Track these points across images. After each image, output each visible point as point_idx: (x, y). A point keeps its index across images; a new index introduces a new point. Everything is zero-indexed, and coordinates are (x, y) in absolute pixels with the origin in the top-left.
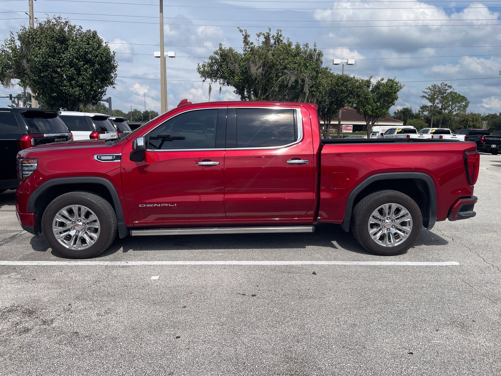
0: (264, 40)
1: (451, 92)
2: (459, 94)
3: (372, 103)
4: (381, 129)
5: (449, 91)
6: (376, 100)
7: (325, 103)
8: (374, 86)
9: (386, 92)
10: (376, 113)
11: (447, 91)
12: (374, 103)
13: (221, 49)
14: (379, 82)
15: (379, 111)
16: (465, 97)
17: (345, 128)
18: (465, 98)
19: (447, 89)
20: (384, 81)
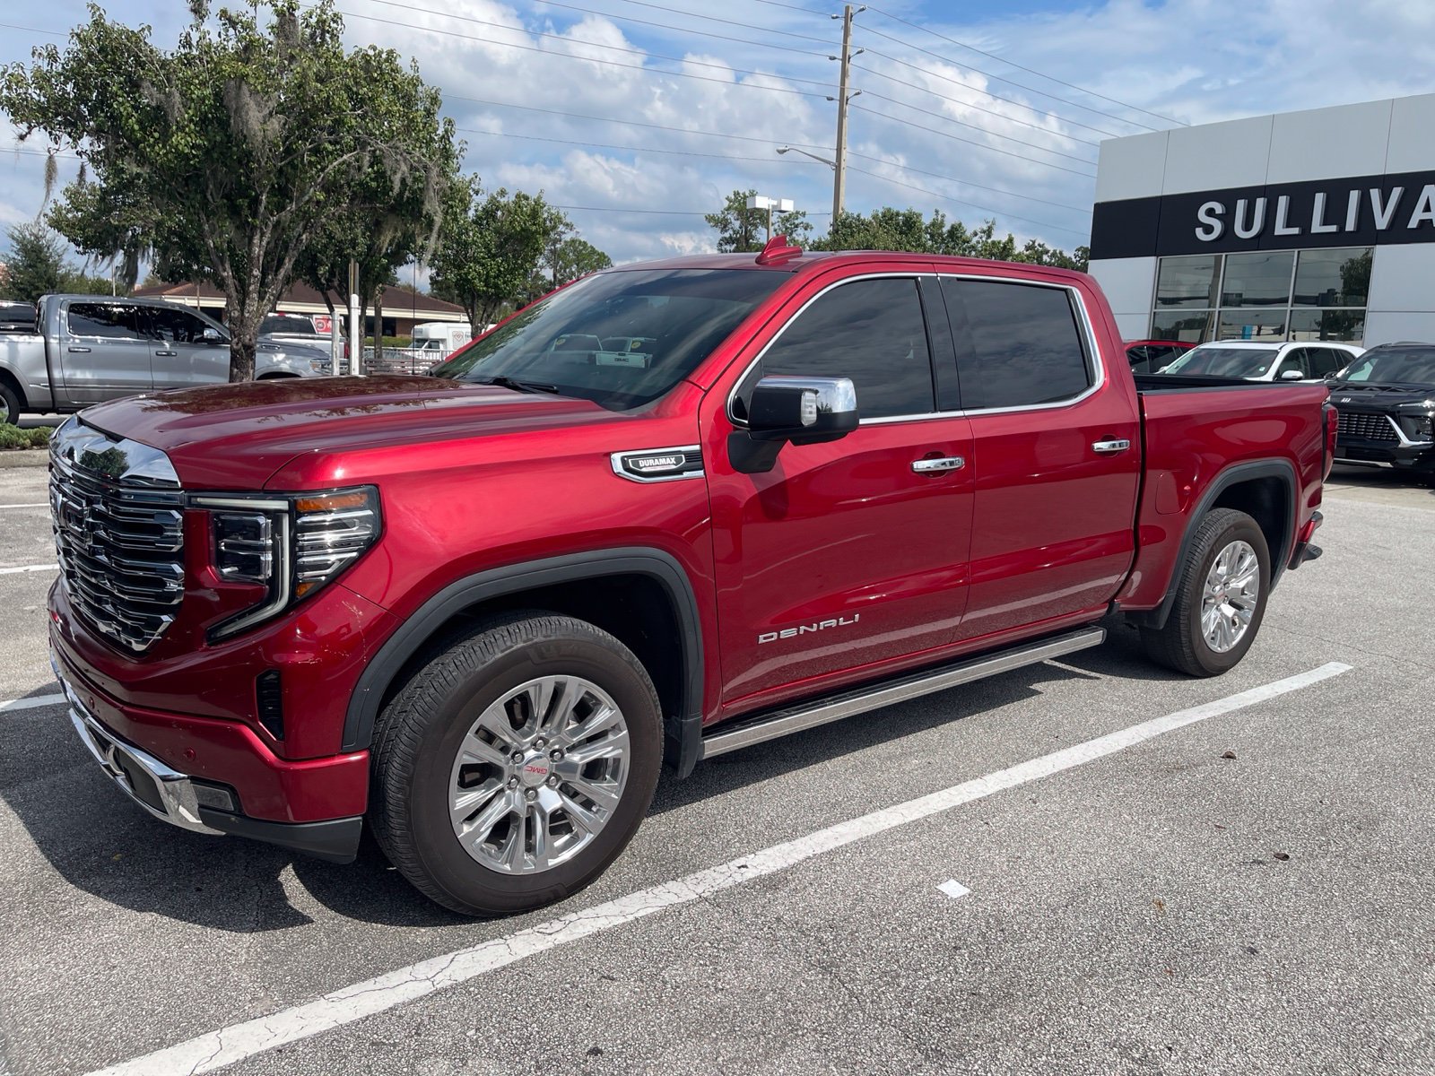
0: (275, 20)
1: (573, 241)
2: (592, 247)
3: (484, 258)
4: (451, 331)
5: (568, 237)
6: (493, 251)
7: (354, 249)
8: (480, 208)
9: (523, 229)
10: (496, 286)
11: (563, 236)
12: (489, 257)
13: (97, 24)
14: (493, 197)
15: (504, 283)
16: (606, 254)
17: (320, 325)
18: (605, 257)
19: (563, 230)
20: (507, 196)
